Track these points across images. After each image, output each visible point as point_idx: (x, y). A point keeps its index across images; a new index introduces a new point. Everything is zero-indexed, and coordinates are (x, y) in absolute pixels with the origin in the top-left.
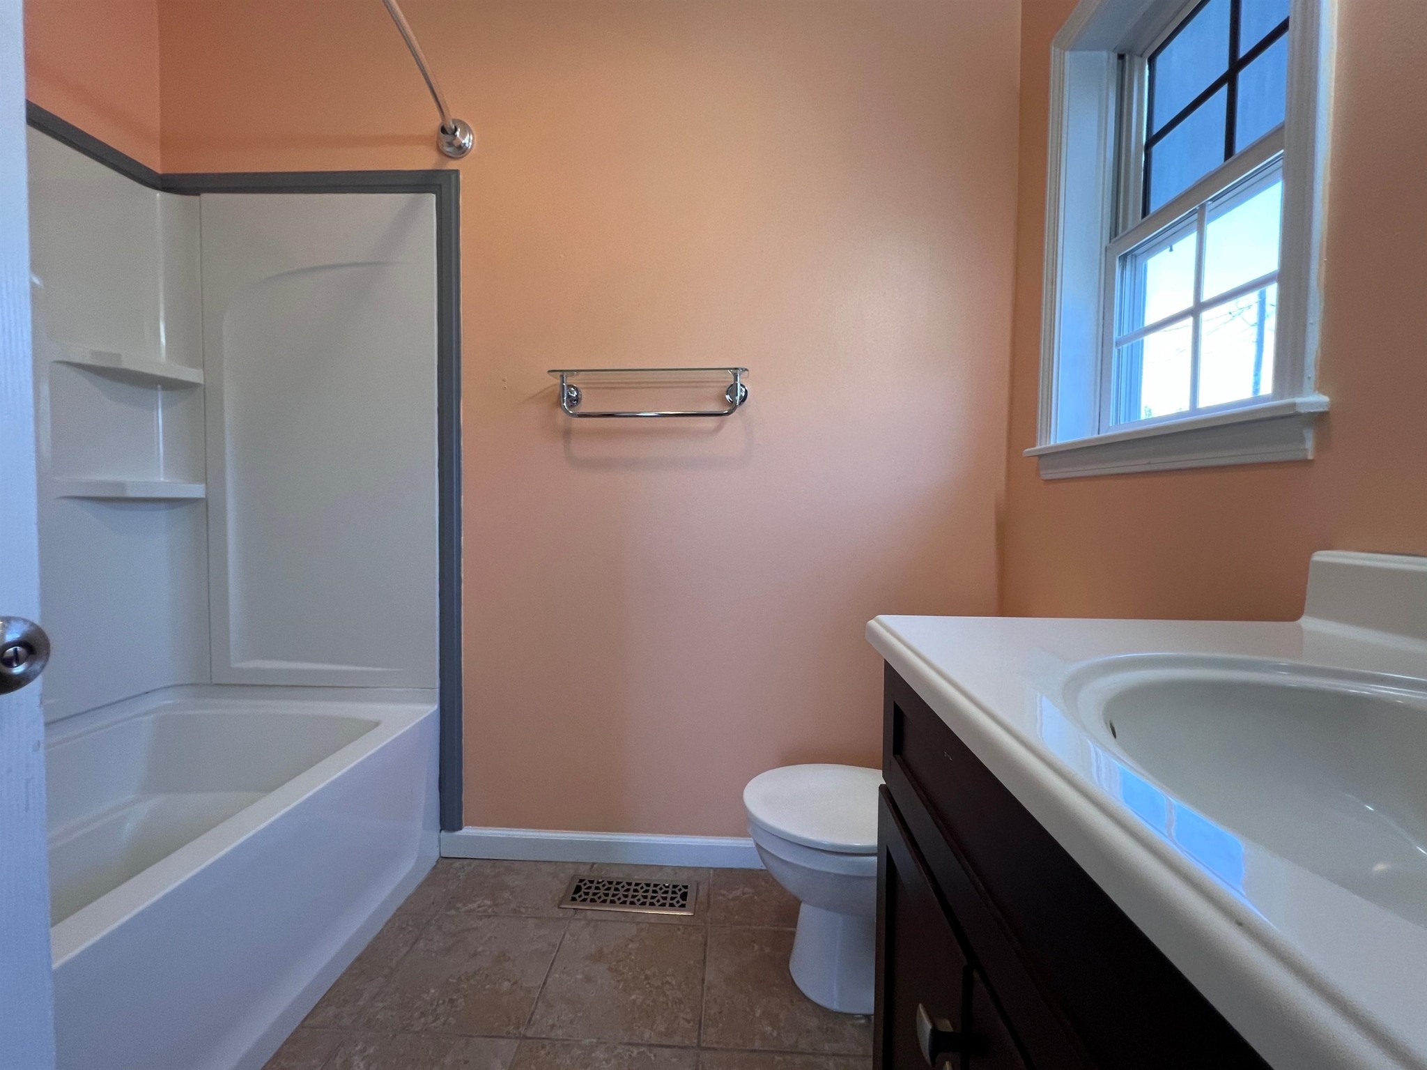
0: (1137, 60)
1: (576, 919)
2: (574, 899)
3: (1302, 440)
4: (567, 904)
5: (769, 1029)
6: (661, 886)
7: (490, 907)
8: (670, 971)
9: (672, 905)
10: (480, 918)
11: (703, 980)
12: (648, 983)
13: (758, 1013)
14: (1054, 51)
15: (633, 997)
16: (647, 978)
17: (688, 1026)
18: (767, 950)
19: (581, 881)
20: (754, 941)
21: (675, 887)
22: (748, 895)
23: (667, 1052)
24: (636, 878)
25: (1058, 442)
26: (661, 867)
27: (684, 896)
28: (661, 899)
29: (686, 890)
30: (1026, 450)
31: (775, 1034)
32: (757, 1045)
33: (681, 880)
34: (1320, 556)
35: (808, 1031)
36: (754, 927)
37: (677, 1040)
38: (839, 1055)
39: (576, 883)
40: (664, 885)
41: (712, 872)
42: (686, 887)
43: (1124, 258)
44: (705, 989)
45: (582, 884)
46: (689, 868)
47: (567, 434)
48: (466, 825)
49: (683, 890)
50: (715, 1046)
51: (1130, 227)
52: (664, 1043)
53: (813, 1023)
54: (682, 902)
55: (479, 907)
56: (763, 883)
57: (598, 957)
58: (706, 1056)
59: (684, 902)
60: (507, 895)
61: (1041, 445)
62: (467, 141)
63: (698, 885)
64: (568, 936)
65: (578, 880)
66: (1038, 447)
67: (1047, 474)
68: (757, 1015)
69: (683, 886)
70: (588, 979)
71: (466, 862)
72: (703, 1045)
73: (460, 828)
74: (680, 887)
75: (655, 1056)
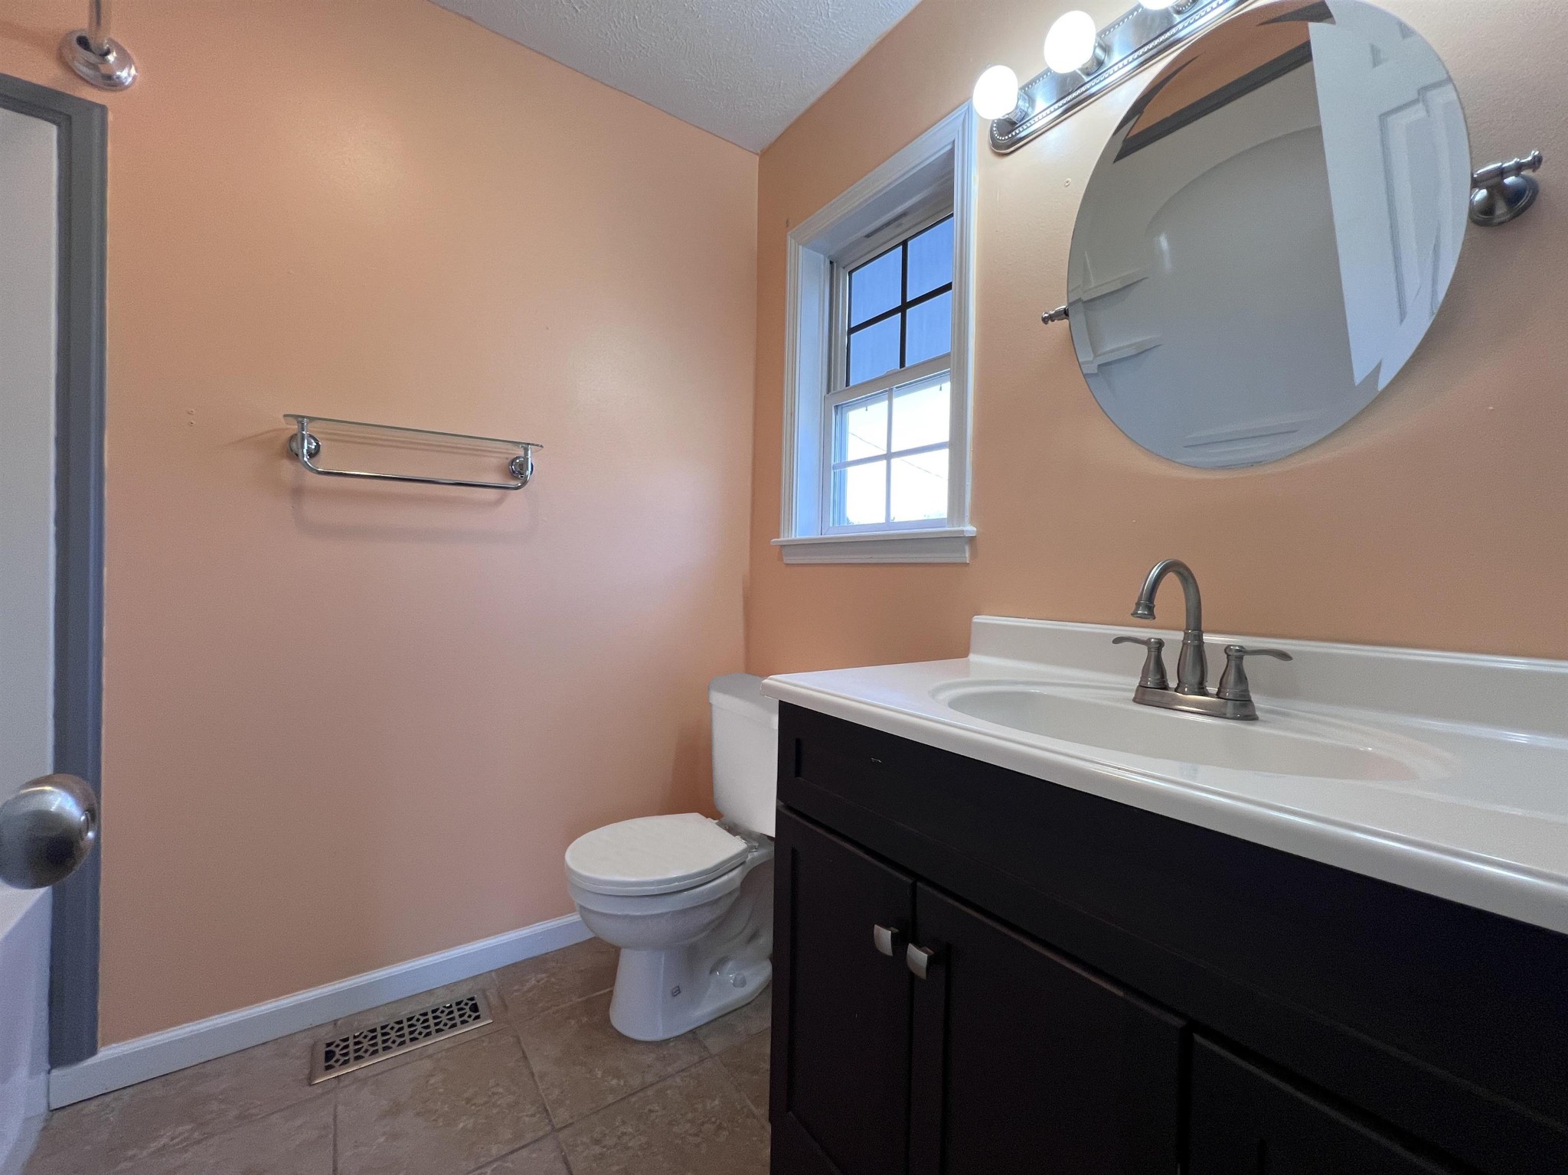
0: (841, 270)
1: (342, 1087)
2: (328, 1068)
3: (964, 552)
4: (322, 1076)
5: (614, 1082)
6: (441, 1009)
7: (193, 1130)
8: (492, 1082)
9: (463, 1022)
10: (185, 1150)
11: (533, 1074)
12: (472, 1105)
13: (599, 1074)
14: (791, 243)
15: (461, 1125)
16: (468, 1100)
17: (535, 1119)
18: (585, 1020)
19: (329, 1045)
20: (568, 1018)
21: (458, 1004)
22: (543, 982)
23: (524, 1153)
24: (404, 1013)
25: (798, 537)
26: (430, 992)
27: (475, 1008)
28: (447, 1022)
29: (474, 1002)
30: (774, 540)
31: (622, 1083)
32: (610, 1099)
33: (462, 994)
34: (977, 619)
35: (649, 1066)
36: (563, 1006)
37: (529, 1137)
38: (683, 1071)
39: (322, 1050)
40: (445, 1007)
41: (493, 974)
42: (472, 999)
43: (836, 407)
44: (537, 1080)
45: (332, 1048)
46: (466, 980)
47: (298, 492)
48: (104, 1045)
49: (471, 1003)
50: (570, 1121)
51: (839, 389)
52: (517, 1146)
53: (649, 1058)
54: (474, 1015)
55: (172, 1139)
56: (554, 964)
57: (395, 1110)
58: (562, 1135)
59: (477, 1014)
60: (214, 1106)
61: (784, 537)
62: (126, 74)
63: (484, 991)
64: (340, 1108)
65: (324, 1046)
66: (781, 539)
67: (788, 560)
68: (599, 1076)
69: (469, 999)
70: (394, 1136)
71: (107, 1099)
72: (558, 1126)
73: (93, 1051)
74: (465, 1001)
75: (513, 1162)
